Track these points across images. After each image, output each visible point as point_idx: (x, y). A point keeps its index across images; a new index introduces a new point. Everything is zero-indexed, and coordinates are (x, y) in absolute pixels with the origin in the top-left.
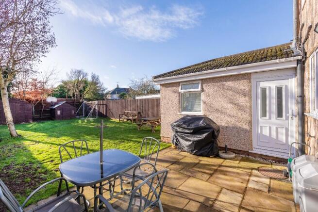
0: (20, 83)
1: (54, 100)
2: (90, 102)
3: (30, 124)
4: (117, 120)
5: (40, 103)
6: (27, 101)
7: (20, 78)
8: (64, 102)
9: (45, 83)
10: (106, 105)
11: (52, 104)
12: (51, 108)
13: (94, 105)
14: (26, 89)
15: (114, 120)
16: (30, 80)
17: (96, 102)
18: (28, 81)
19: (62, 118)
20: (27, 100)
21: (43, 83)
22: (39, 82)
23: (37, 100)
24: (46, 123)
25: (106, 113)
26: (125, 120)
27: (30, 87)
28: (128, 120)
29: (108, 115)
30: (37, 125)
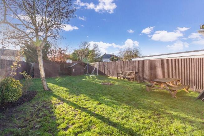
0: (52, 51)
1: (71, 61)
2: (92, 63)
3: (57, 78)
4: (115, 78)
5: (62, 64)
6: (56, 63)
7: (53, 48)
8: (76, 63)
9: (66, 50)
10: (105, 65)
11: (69, 64)
12: (69, 67)
13: (96, 65)
14: (56, 55)
15: (111, 77)
16: (58, 49)
17: (97, 63)
18: (57, 49)
19: (76, 74)
20: (56, 61)
21: (65, 50)
22: (63, 50)
23: (61, 62)
24: (66, 78)
25: (105, 72)
26: (122, 78)
27: (58, 53)
28: (124, 78)
29: (106, 73)
30: (61, 79)
